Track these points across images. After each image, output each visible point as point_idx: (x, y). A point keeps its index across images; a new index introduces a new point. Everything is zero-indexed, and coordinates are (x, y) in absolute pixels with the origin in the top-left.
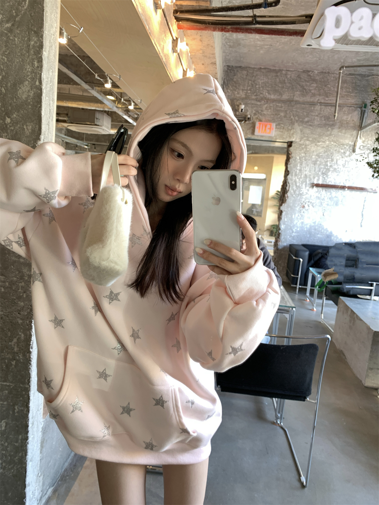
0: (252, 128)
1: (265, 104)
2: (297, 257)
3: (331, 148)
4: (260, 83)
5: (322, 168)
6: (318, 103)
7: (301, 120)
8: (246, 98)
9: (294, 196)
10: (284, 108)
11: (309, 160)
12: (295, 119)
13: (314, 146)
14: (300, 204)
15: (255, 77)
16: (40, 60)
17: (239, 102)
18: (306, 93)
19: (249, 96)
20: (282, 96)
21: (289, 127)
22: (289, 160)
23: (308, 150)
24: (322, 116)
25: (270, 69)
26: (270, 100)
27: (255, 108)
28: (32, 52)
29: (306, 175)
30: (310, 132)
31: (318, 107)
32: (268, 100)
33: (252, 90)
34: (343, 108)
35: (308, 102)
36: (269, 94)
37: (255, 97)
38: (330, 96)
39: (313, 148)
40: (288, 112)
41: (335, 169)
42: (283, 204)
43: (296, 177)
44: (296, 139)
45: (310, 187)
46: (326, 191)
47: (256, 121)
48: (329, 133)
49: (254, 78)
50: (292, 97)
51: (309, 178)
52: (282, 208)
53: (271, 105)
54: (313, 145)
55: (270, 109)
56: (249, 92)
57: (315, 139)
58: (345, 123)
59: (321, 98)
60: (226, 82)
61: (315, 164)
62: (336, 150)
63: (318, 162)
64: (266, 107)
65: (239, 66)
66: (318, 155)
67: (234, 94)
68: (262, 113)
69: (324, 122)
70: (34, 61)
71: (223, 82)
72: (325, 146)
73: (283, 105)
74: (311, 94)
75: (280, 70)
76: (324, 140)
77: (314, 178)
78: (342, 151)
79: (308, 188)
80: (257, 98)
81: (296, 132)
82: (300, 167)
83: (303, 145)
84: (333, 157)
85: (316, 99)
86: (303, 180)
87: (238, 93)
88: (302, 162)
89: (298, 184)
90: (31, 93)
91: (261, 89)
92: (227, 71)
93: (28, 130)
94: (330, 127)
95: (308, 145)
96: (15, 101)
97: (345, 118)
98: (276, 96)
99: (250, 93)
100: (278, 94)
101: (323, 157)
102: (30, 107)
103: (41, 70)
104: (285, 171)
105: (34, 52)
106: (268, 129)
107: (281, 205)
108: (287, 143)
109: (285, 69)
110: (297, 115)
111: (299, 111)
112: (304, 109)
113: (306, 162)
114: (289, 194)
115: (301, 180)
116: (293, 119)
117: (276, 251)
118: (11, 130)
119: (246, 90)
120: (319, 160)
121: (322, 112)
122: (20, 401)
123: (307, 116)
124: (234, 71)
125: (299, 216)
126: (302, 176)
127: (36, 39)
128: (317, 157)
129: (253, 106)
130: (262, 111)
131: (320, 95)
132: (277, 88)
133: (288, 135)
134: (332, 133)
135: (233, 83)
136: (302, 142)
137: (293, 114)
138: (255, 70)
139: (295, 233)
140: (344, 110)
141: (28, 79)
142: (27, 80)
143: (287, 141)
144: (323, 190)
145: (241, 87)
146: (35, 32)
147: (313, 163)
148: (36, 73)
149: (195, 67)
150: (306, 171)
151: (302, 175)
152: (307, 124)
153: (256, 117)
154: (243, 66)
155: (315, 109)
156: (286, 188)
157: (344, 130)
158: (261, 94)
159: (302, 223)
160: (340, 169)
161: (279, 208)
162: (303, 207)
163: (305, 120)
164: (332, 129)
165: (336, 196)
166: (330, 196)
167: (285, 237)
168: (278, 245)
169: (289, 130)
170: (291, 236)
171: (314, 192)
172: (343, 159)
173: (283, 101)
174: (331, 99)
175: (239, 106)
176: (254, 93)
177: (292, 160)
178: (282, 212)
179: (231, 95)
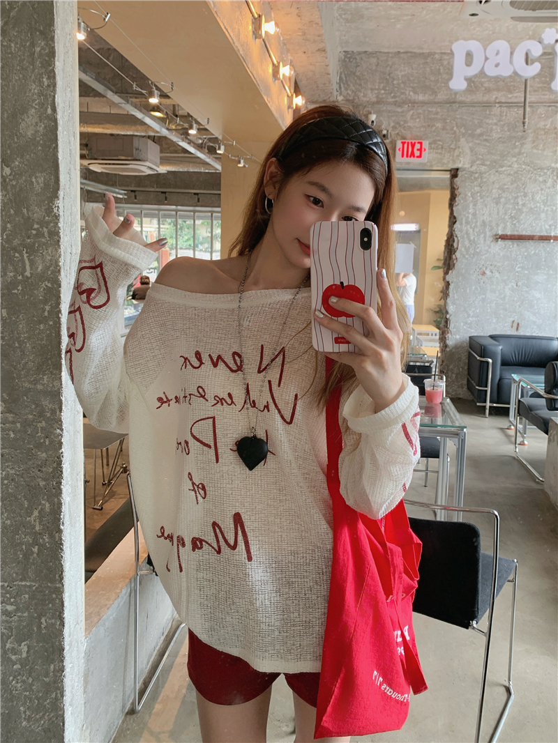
1: (409, 111)
2: (483, 358)
3: (521, 174)
4: (400, 77)
5: (509, 208)
6: (496, 103)
7: (470, 132)
8: (378, 102)
9: (467, 256)
10: (441, 114)
11: (488, 197)
12: (460, 131)
13: (494, 174)
14: (478, 270)
15: (391, 68)
16: (52, 76)
17: (366, 109)
18: (476, 87)
19: (383, 98)
20: (436, 96)
21: (451, 144)
22: (455, 198)
23: (485, 180)
24: (504, 124)
25: (415, 53)
26: (417, 103)
27: (393, 118)
28: (38, 63)
29: (483, 222)
30: (486, 151)
31: (496, 110)
32: (414, 103)
33: (387, 88)
34: (537, 110)
35: (479, 103)
36: (415, 93)
37: (393, 100)
38: (515, 90)
39: (492, 176)
40: (448, 121)
41: (531, 209)
42: (450, 272)
43: (469, 226)
44: (464, 164)
45: (492, 241)
46: (518, 245)
47: (396, 138)
48: (517, 150)
49: (388, 68)
50: (453, 96)
51: (490, 226)
52: (448, 278)
53: (420, 111)
54: (494, 171)
55: (419, 117)
56: (383, 92)
57: (495, 162)
58: (543, 132)
59: (500, 94)
60: (344, 79)
61: (497, 203)
62: (530, 179)
63: (503, 200)
64: (412, 115)
65: (364, 50)
66: (502, 189)
67: (358, 98)
68: (406, 125)
69: (508, 133)
70: (43, 78)
71: (338, 78)
72: (512, 173)
73: (439, 110)
74: (484, 89)
75: (431, 54)
76: (510, 163)
77: (498, 225)
78: (541, 179)
79: (488, 242)
80: (396, 101)
81: (463, 152)
82: (473, 209)
83: (477, 173)
84: (526, 189)
85: (493, 96)
86: (479, 230)
87: (364, 96)
88: (477, 201)
89: (472, 238)
90: (40, 126)
91: (402, 85)
92: (344, 61)
93: (38, 184)
94: (519, 141)
95: (485, 173)
96: (16, 140)
97: (541, 124)
98: (427, 95)
100: (430, 93)
101: (510, 190)
102: (40, 148)
103: (54, 91)
104: (450, 218)
105: (41, 63)
106: (418, 150)
107: (446, 273)
108: (450, 171)
109: (438, 51)
110: (464, 126)
111: (465, 117)
112: (473, 114)
113: (482, 200)
114: (458, 254)
115: (477, 230)
116: (458, 131)
117: (444, 349)
118: (12, 185)
119: (378, 89)
120: (505, 196)
121: (504, 118)
122: (50, 609)
123: (480, 125)
124: (356, 59)
125: (476, 289)
126: (478, 224)
127: (43, 44)
128: (500, 192)
129: (390, 114)
130: (406, 122)
131: (498, 90)
132: (428, 84)
133: (451, 158)
134: (523, 151)
135: (356, 78)
136: (474, 168)
137: (457, 124)
138: (390, 55)
139: (473, 317)
140: (538, 112)
141: (34, 105)
142: (33, 107)
143: (449, 169)
144: (513, 244)
145: (370, 86)
146: (42, 33)
147: (495, 201)
148: (46, 95)
149: (292, 58)
150: (483, 215)
151: (477, 222)
152: (481, 138)
153: (396, 132)
154: (370, 50)
155: (492, 113)
156: (452, 246)
157: (541, 145)
158: (402, 93)
159: (483, 300)
160: (540, 209)
161: (444, 279)
162: (482, 275)
163: (476, 133)
164: (522, 144)
165: (535, 253)
166: (526, 254)
167: (457, 324)
168: (445, 338)
169: (451, 150)
170: (466, 323)
171: (499, 249)
172: (543, 192)
173: (439, 103)
174: (515, 95)
175: (367, 117)
176: (391, 93)
177: (460, 198)
178: (449, 284)
179: (354, 99)
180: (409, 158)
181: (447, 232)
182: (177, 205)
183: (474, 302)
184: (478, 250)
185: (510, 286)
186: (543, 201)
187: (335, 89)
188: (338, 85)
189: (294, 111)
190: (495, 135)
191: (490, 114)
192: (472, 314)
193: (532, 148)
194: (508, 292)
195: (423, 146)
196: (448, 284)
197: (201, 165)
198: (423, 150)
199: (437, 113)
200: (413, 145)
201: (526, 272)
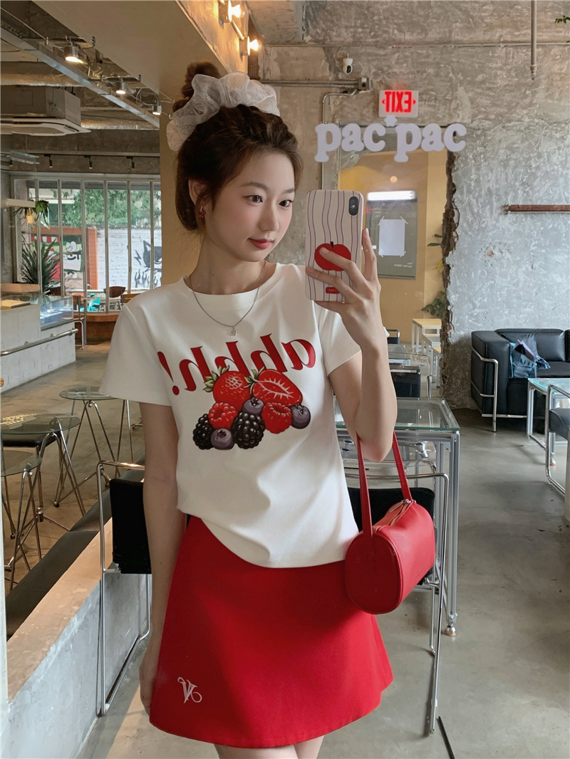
0: (373, 104)
1: (394, 53)
2: (488, 358)
3: (534, 130)
4: (381, 11)
5: (520, 172)
6: (500, 42)
7: (468, 79)
8: (355, 43)
9: (470, 233)
10: (433, 57)
11: (493, 159)
12: (457, 79)
13: (501, 130)
17: (340, 52)
18: (475, 23)
19: (361, 38)
20: (426, 34)
21: (446, 96)
22: (453, 162)
23: (489, 138)
24: (509, 71)
27: (375, 63)
29: (489, 190)
30: (489, 102)
31: (501, 51)
32: (400, 43)
33: (366, 26)
34: (550, 50)
35: (480, 43)
36: (400, 31)
37: (374, 40)
38: (522, 26)
39: (498, 133)
40: (442, 65)
41: (547, 172)
42: (450, 252)
43: (471, 196)
44: (463, 119)
45: (500, 214)
46: (532, 218)
47: (379, 88)
48: (527, 101)
50: (448, 35)
51: (497, 195)
52: (448, 260)
53: (407, 53)
54: (500, 127)
55: (405, 62)
56: (360, 30)
57: (501, 116)
58: (558, 78)
59: (505, 32)
60: (312, 14)
61: (505, 166)
62: (545, 135)
63: (512, 163)
64: (398, 59)
66: (510, 148)
67: (330, 38)
68: (390, 71)
69: (516, 79)
71: (304, 13)
72: (522, 128)
73: (430, 52)
74: (485, 25)
76: (520, 117)
77: (506, 194)
78: (558, 135)
79: (495, 215)
80: (377, 42)
81: (462, 104)
82: (476, 174)
83: (479, 129)
84: (540, 148)
85: (497, 34)
86: (484, 201)
87: (337, 36)
88: (480, 164)
89: (476, 211)
91: (384, 22)
94: (530, 90)
95: (489, 129)
97: (556, 68)
98: (415, 34)
99: (362, 32)
100: (420, 31)
101: (521, 150)
104: (448, 186)
106: (406, 102)
107: (446, 254)
110: (462, 71)
111: (463, 61)
112: (473, 56)
113: (487, 163)
114: (459, 230)
115: (481, 200)
116: (454, 77)
117: (446, 349)
119: (355, 27)
120: (514, 157)
121: (511, 60)
123: (481, 70)
125: (483, 273)
126: (483, 193)
128: (509, 153)
129: (370, 58)
130: (389, 67)
131: (502, 26)
132: (415, 20)
133: (447, 111)
134: (535, 102)
135: (326, 13)
137: (452, 69)
139: (479, 308)
140: (552, 53)
144: (526, 217)
145: (344, 23)
147: (502, 163)
150: (489, 181)
151: (481, 190)
152: (482, 86)
153: (379, 80)
155: (496, 55)
156: (452, 220)
157: (557, 94)
158: (385, 32)
159: (492, 286)
160: (558, 172)
161: (444, 261)
162: (490, 256)
163: (477, 79)
164: (534, 93)
165: (553, 227)
166: (542, 228)
167: (461, 317)
168: (447, 335)
169: (447, 102)
170: (471, 316)
171: (510, 223)
172: (561, 151)
173: (431, 44)
174: (524, 32)
175: (342, 61)
176: (370, 32)
177: (459, 161)
178: (450, 268)
179: (325, 40)
180: (395, 112)
181: (445, 204)
182: (104, 173)
183: (480, 289)
184: (483, 226)
185: (524, 269)
186: (561, 162)
187: (301, 28)
188: (304, 24)
189: (249, 57)
190: (500, 83)
191: (492, 57)
192: (478, 305)
193: (547, 97)
194: (522, 277)
195: (413, 98)
196: (448, 268)
197: (135, 122)
198: (412, 102)
199: (428, 56)
200: (400, 96)
201: (543, 251)
